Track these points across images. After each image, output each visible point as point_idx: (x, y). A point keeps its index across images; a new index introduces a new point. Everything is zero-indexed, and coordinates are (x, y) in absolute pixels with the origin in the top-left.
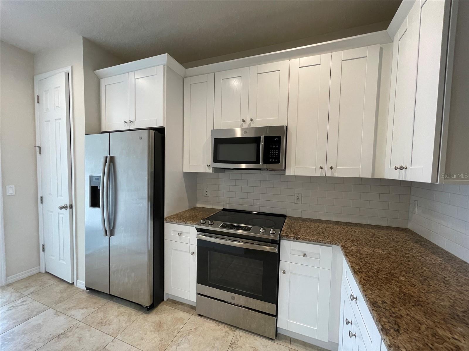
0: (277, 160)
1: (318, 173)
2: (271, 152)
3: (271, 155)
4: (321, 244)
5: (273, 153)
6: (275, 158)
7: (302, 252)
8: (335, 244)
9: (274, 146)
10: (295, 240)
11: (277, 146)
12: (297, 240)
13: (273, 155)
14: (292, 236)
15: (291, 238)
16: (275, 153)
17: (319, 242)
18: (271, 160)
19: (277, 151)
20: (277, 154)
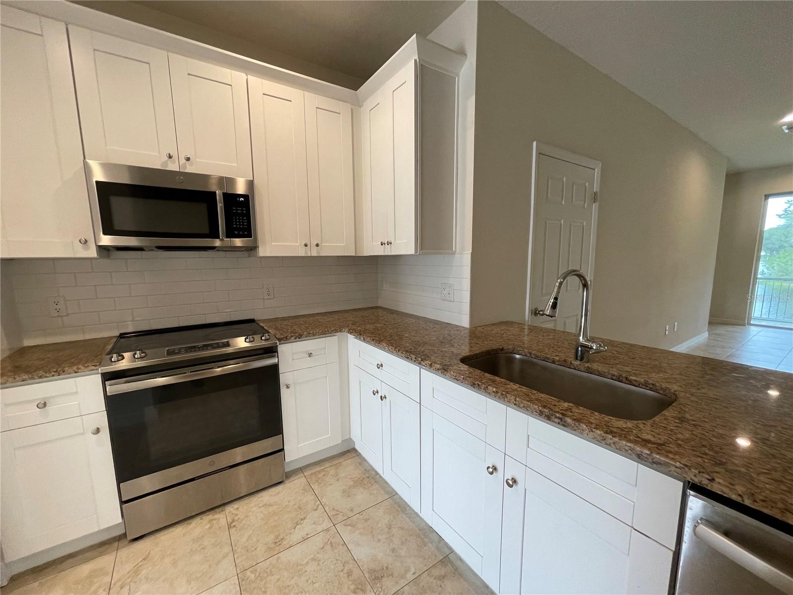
0: (246, 233)
1: (302, 252)
2: (236, 219)
3: (236, 225)
4: (326, 335)
5: (239, 222)
6: (243, 230)
7: (306, 352)
8: (340, 332)
9: (240, 210)
10: (297, 339)
11: (244, 210)
12: (300, 339)
13: (240, 225)
14: (293, 336)
15: (292, 338)
16: (243, 222)
17: (324, 334)
18: (236, 232)
19: (245, 218)
20: (246, 224)
